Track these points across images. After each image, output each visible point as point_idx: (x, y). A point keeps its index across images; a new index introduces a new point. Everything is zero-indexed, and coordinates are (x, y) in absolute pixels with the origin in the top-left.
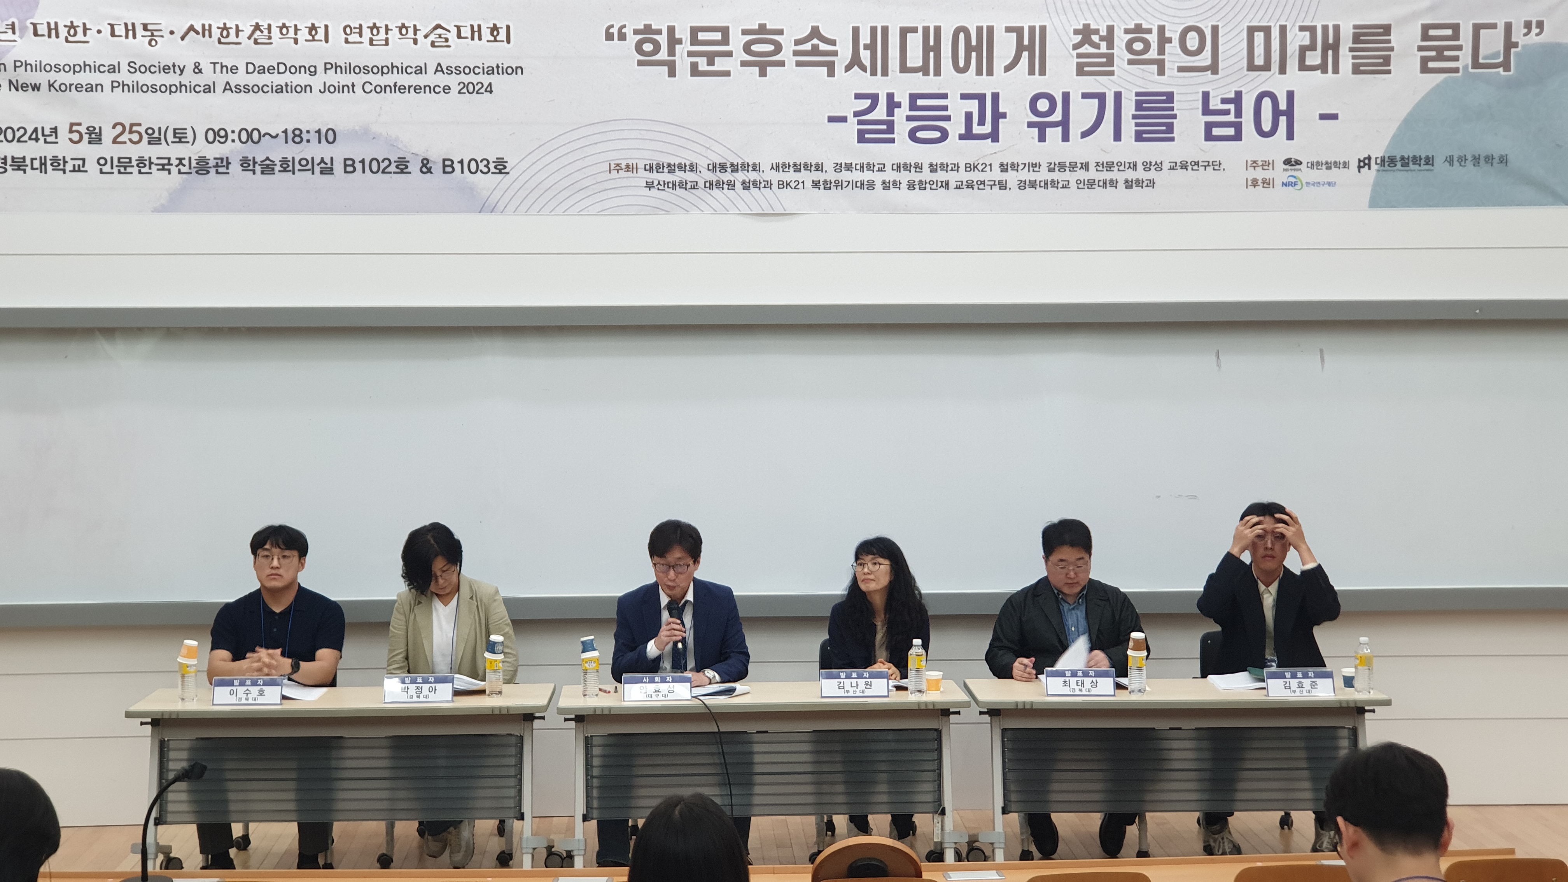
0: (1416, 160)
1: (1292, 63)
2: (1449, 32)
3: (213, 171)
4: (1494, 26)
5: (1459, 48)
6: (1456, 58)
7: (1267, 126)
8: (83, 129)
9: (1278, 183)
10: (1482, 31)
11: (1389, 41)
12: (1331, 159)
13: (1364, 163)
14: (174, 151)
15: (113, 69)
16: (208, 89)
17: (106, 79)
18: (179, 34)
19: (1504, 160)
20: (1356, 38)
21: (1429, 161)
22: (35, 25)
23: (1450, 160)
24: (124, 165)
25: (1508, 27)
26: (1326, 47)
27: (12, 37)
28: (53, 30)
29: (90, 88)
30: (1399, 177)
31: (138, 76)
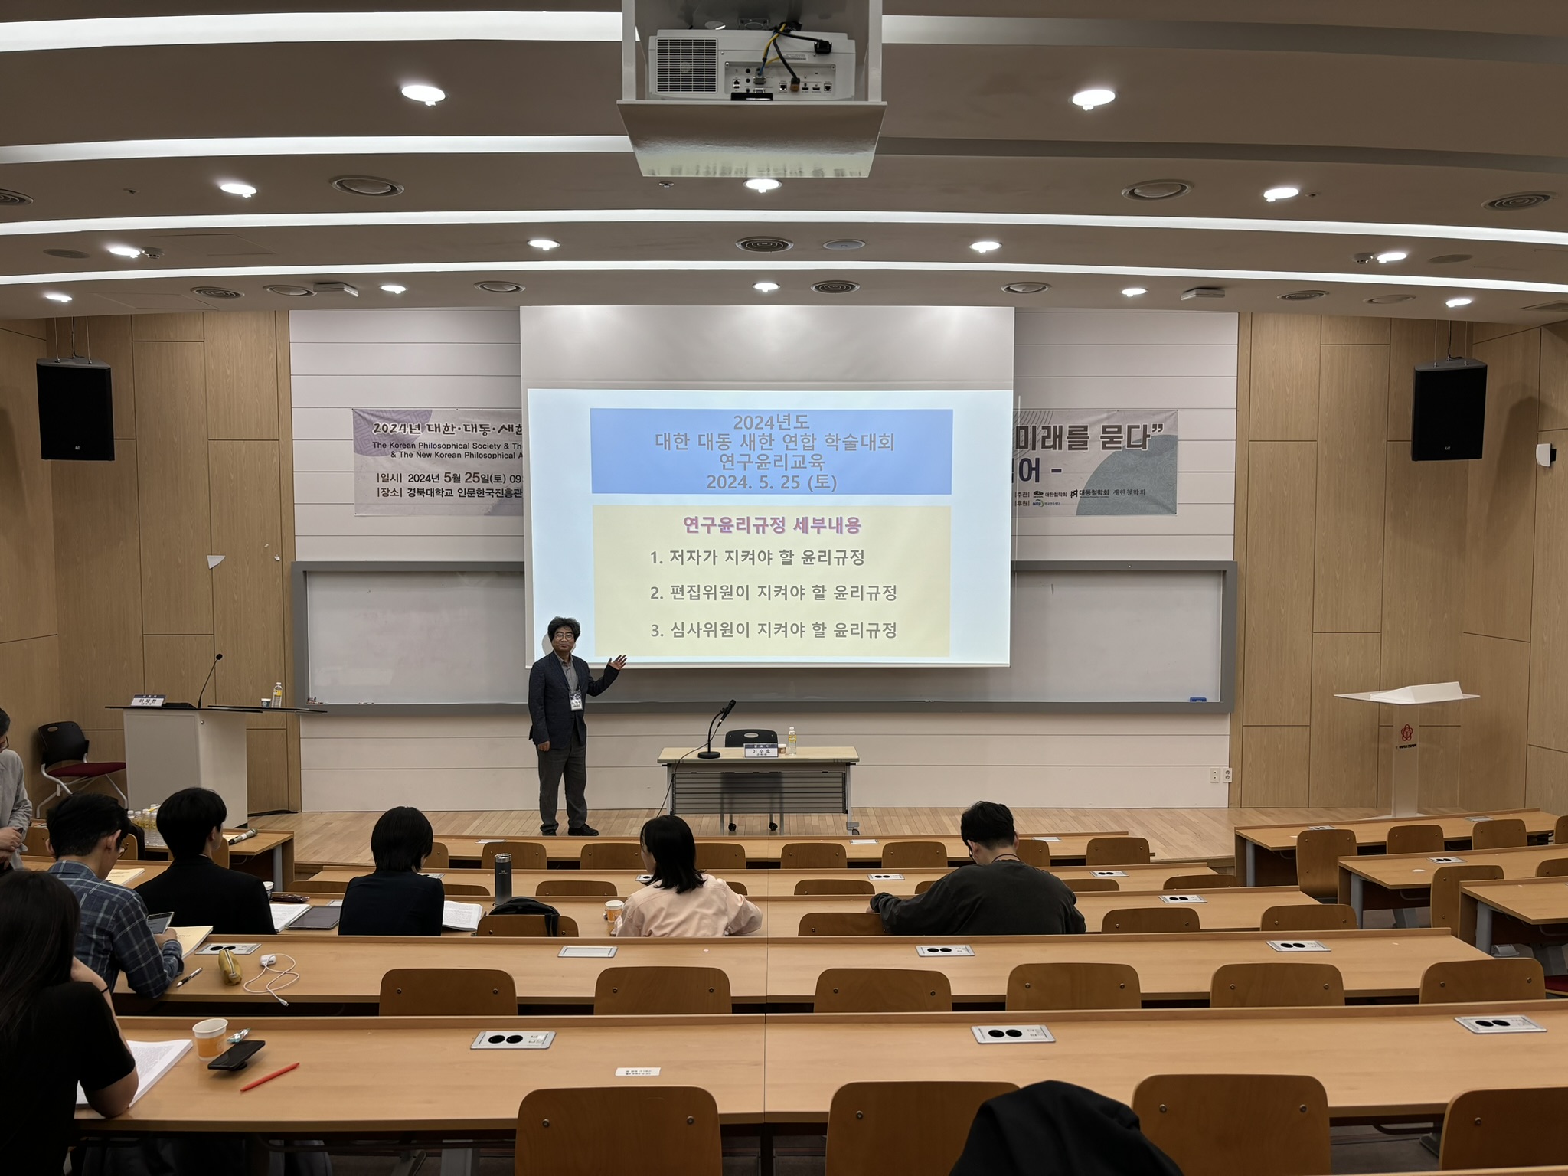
0: (1100, 492)
1: (1039, 445)
2: (1116, 430)
3: (514, 496)
4: (1138, 427)
5: (1122, 437)
6: (1120, 442)
7: (1025, 476)
8: (451, 475)
9: (1031, 503)
10: (1132, 429)
11: (1087, 434)
12: (1058, 492)
13: (1074, 493)
14: (495, 486)
15: (466, 447)
16: (511, 456)
17: (462, 451)
18: (497, 430)
19: (1143, 492)
20: (1070, 432)
21: (1106, 492)
22: (429, 426)
23: (1117, 492)
24: (471, 493)
25: (1145, 427)
26: (1055, 437)
27: (418, 431)
28: (437, 428)
29: (455, 456)
30: (1091, 499)
31: (478, 450)
